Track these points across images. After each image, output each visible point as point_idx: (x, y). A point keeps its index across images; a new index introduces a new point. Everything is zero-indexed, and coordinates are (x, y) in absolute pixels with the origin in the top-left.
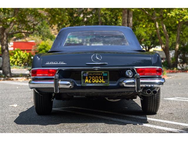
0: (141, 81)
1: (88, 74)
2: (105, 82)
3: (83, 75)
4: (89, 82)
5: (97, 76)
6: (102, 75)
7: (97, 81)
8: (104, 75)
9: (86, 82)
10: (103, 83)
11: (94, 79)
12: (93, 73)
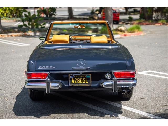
0: (118, 83)
1: (74, 76)
2: (88, 83)
3: (70, 77)
4: (75, 83)
5: (81, 77)
6: (86, 77)
7: (81, 82)
8: (87, 77)
9: (72, 83)
10: (87, 84)
11: (79, 81)
12: (78, 75)
